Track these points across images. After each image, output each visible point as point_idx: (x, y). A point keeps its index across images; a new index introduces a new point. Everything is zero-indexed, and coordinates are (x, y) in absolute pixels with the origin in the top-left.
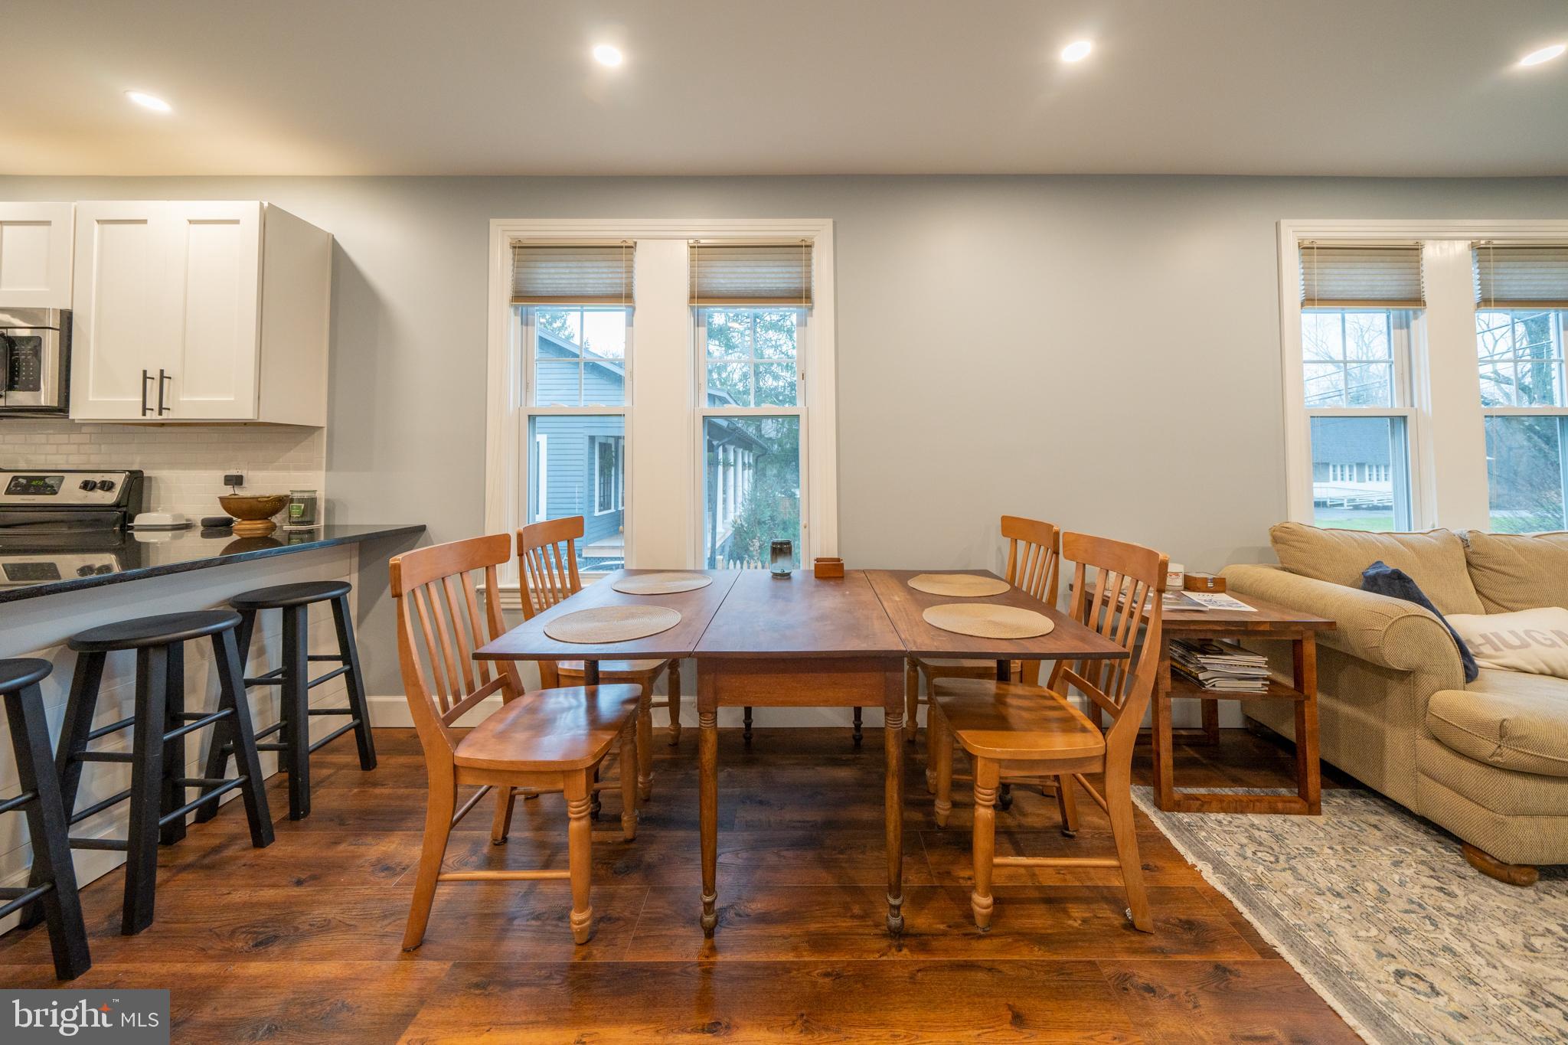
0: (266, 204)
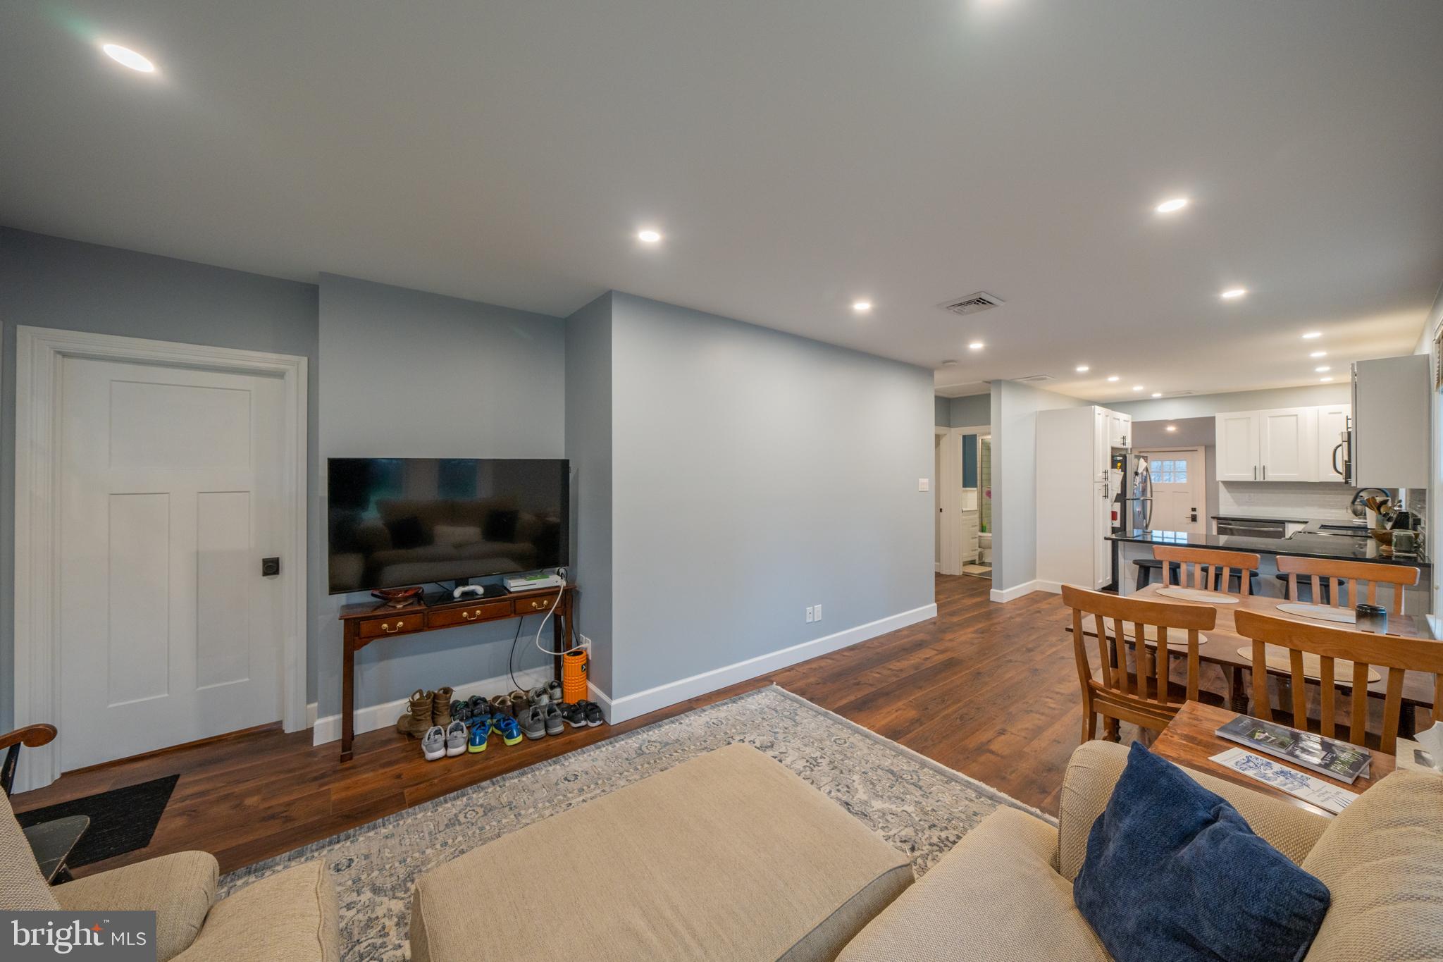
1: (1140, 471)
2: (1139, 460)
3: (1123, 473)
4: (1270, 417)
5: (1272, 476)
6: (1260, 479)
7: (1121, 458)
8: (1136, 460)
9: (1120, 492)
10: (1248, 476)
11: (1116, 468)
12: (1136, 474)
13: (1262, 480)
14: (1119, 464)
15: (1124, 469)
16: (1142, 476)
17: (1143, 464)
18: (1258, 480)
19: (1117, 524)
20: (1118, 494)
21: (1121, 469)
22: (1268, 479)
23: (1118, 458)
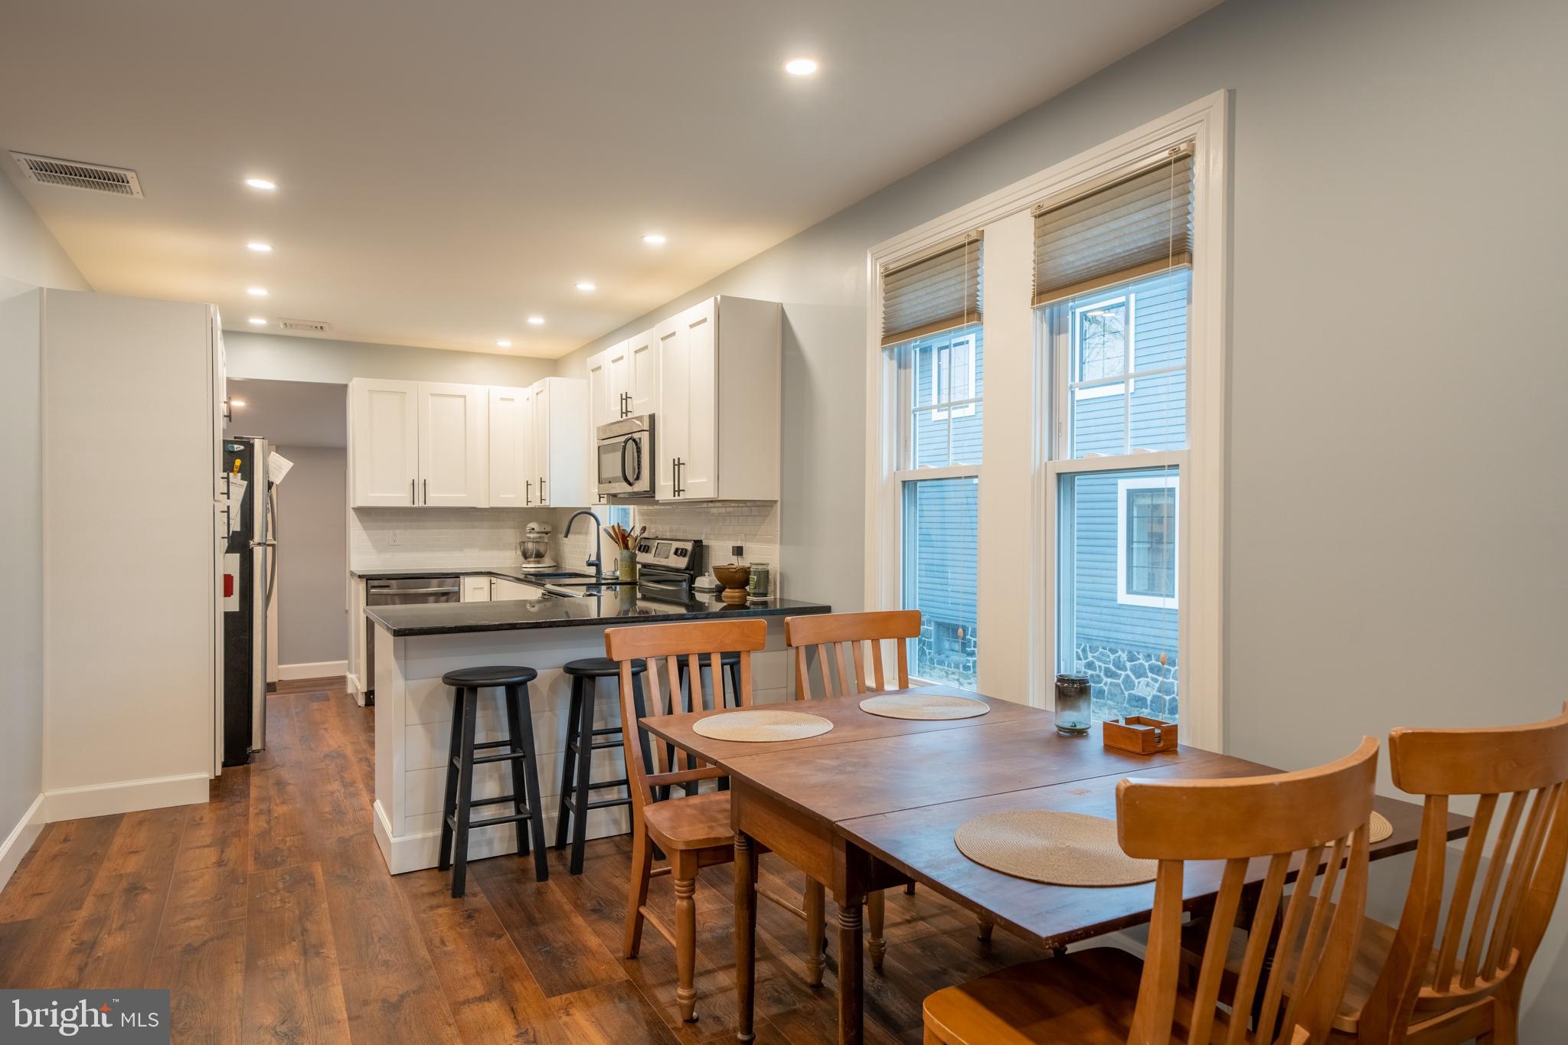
0: (719, 297)
3: (245, 483)
4: (431, 395)
5: (437, 498)
6: (420, 503)
7: (242, 447)
9: (238, 528)
10: (401, 498)
11: (233, 473)
12: (270, 485)
14: (238, 462)
15: (248, 474)
18: (416, 505)
20: (233, 532)
21: (240, 474)
22: (429, 504)
23: (236, 446)
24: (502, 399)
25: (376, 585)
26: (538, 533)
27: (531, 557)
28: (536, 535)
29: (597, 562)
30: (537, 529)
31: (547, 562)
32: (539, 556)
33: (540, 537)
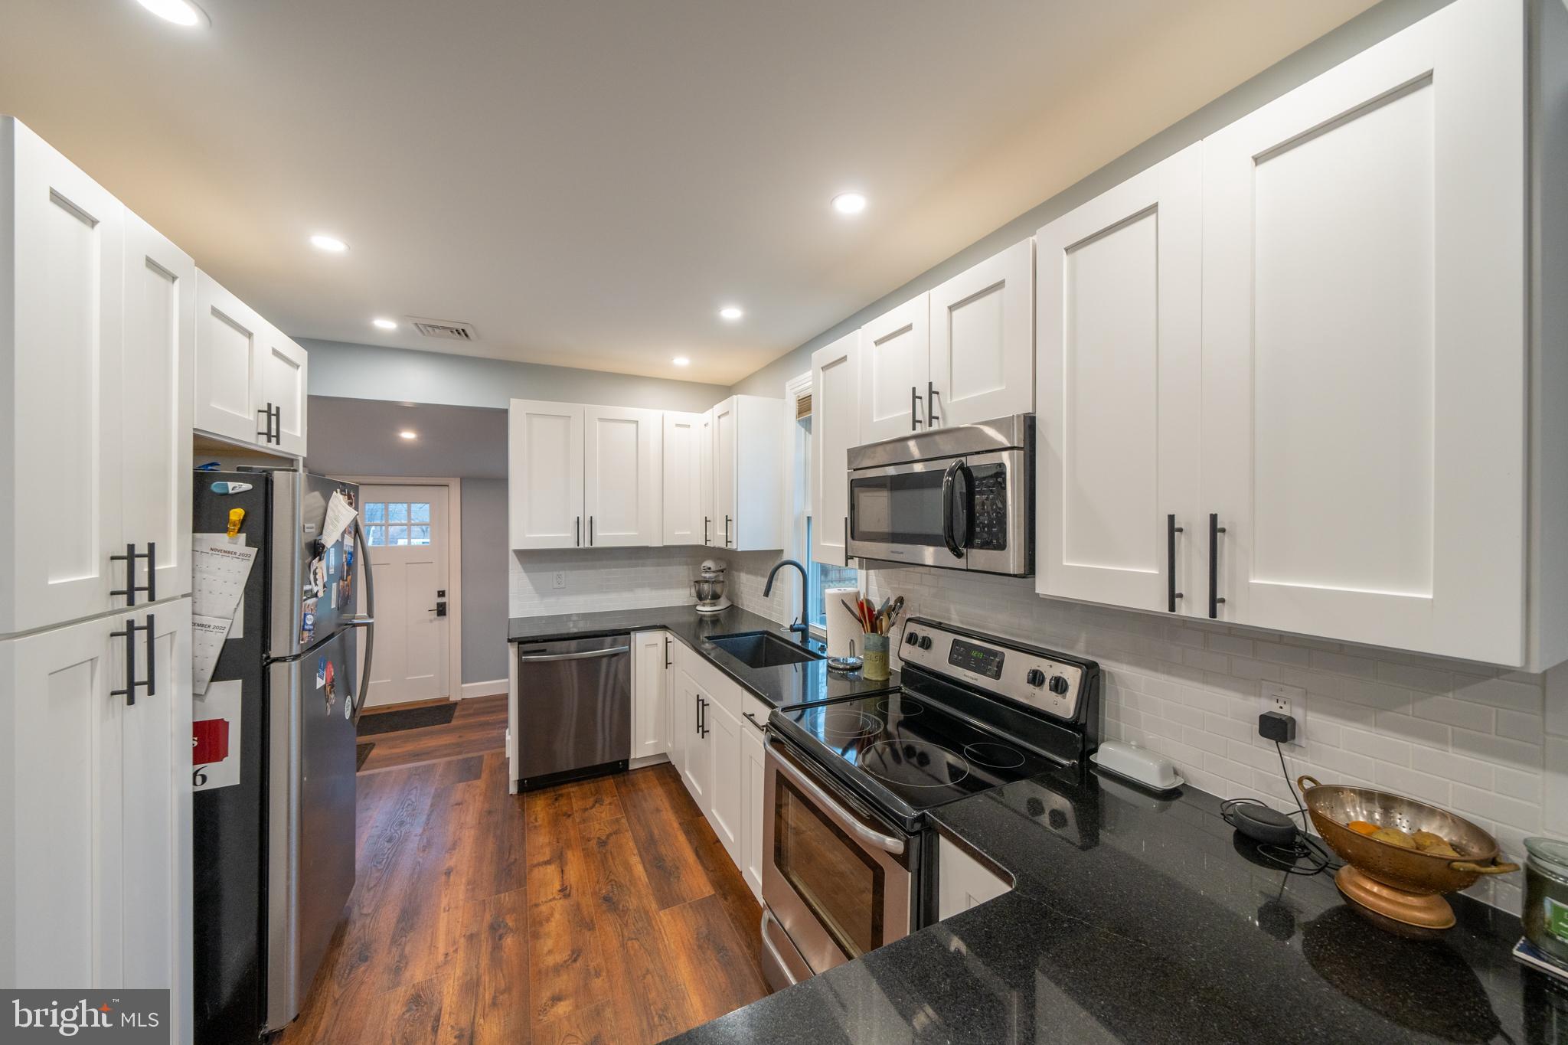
1: (329, 539)
2: (327, 498)
3: (253, 551)
4: (601, 419)
5: (605, 538)
6: (585, 544)
7: (247, 486)
8: (316, 496)
9: (238, 633)
10: (564, 539)
11: (225, 530)
12: (316, 550)
13: (587, 545)
14: (236, 514)
15: (261, 536)
16: (338, 554)
17: (340, 511)
18: (581, 546)
19: (226, 773)
20: (228, 644)
21: (243, 536)
22: (597, 544)
23: (231, 485)
24: (677, 425)
25: (528, 649)
26: (714, 572)
27: (706, 598)
28: (712, 575)
29: (803, 626)
30: (713, 569)
31: (723, 604)
32: (715, 597)
33: (716, 577)
